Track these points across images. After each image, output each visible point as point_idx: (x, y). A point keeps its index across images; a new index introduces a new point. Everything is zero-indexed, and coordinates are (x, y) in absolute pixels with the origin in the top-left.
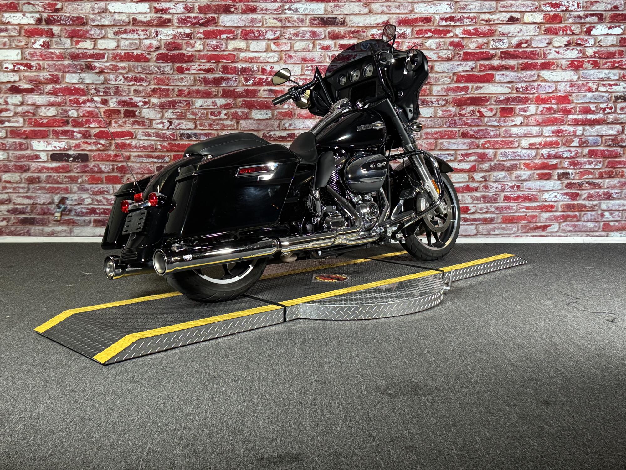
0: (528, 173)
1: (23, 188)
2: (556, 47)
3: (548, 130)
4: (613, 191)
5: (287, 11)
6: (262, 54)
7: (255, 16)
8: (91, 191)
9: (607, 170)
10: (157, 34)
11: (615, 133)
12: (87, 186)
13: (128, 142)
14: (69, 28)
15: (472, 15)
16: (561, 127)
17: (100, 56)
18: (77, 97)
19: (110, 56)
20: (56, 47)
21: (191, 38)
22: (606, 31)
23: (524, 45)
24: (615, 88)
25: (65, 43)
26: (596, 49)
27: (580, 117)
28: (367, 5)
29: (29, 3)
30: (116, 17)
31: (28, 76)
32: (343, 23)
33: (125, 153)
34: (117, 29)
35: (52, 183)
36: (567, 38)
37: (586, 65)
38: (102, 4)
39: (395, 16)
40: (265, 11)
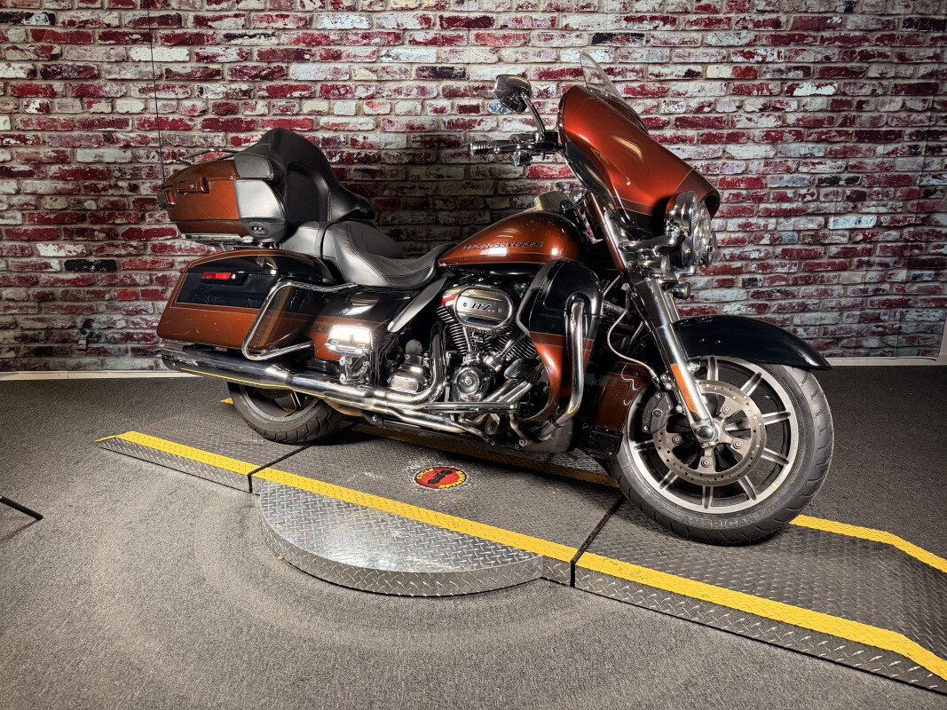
0: (706, 279)
1: (33, 307)
2: (748, 113)
3: (733, 224)
4: (809, 302)
5: (384, 59)
6: (350, 118)
7: (338, 65)
8: (124, 310)
9: (802, 274)
10: (201, 91)
11: (816, 227)
12: (117, 304)
13: (169, 243)
14: (74, 84)
15: (637, 67)
16: (750, 220)
17: (121, 124)
18: (95, 182)
19: (136, 122)
20: (59, 111)
21: (250, 97)
22: (814, 91)
23: (706, 109)
24: (820, 168)
25: (73, 106)
26: (800, 115)
27: (773, 206)
28: (496, 50)
29: (15, 48)
30: (143, 68)
31: (23, 154)
32: (462, 76)
33: (166, 258)
34: (144, 85)
35: (70, 301)
36: (762, 100)
37: (787, 136)
38: (120, 49)
39: (534, 66)
40: (353, 59)
